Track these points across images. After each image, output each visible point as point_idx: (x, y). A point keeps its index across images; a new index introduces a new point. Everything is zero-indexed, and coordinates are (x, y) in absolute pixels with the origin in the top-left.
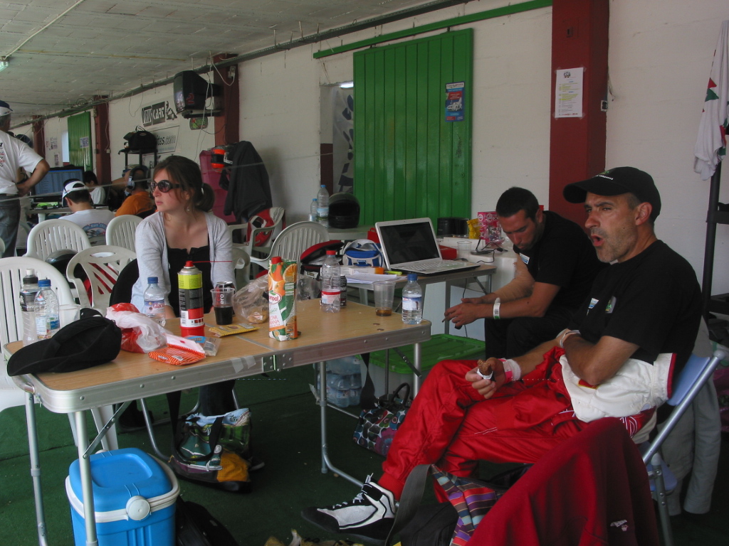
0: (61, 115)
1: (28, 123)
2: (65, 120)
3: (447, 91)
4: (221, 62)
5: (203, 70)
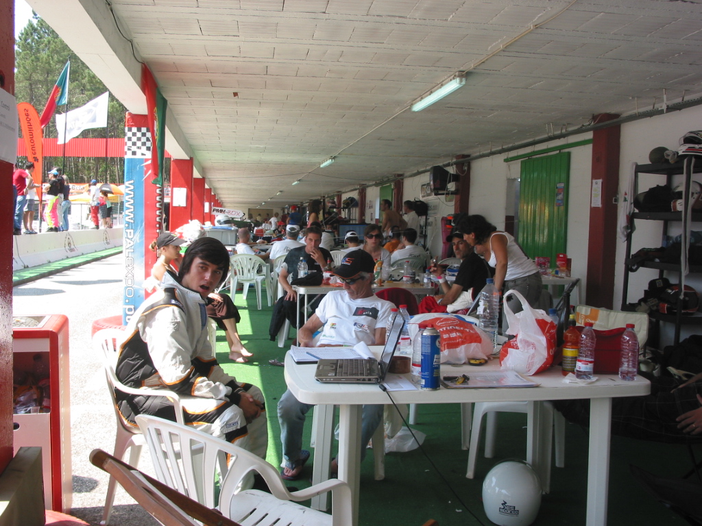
0: (376, 185)
1: (355, 190)
2: (378, 188)
3: (557, 188)
4: (460, 160)
5: (448, 165)
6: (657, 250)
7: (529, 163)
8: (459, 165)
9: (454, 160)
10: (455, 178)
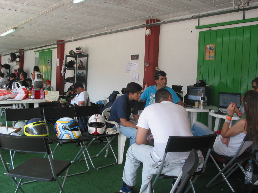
3: (49, 61)
4: (20, 51)
5: (16, 52)
6: (71, 78)
7: (41, 52)
8: (20, 53)
9: (18, 51)
10: (19, 57)
